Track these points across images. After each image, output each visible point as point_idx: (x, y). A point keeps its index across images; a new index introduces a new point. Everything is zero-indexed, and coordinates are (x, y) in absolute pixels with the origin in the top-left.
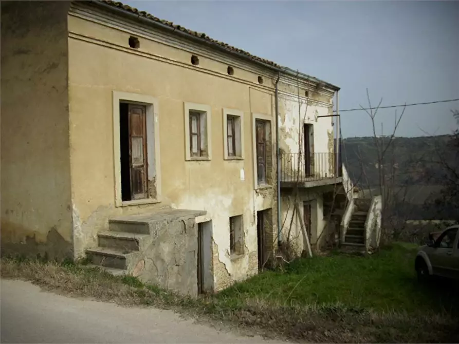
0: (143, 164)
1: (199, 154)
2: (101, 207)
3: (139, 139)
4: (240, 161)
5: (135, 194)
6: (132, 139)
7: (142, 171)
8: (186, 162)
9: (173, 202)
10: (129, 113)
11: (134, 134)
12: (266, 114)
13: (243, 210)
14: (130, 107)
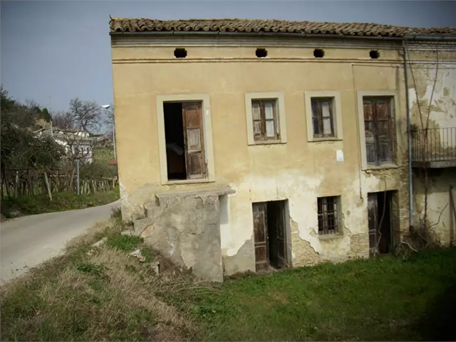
0: (201, 150)
1: (276, 138)
2: (147, 185)
3: (196, 130)
4: (335, 142)
5: (191, 174)
6: (188, 130)
7: (200, 156)
8: (250, 147)
9: (232, 181)
10: (183, 110)
11: (190, 126)
12: (387, 89)
13: (340, 192)
14: (183, 105)
